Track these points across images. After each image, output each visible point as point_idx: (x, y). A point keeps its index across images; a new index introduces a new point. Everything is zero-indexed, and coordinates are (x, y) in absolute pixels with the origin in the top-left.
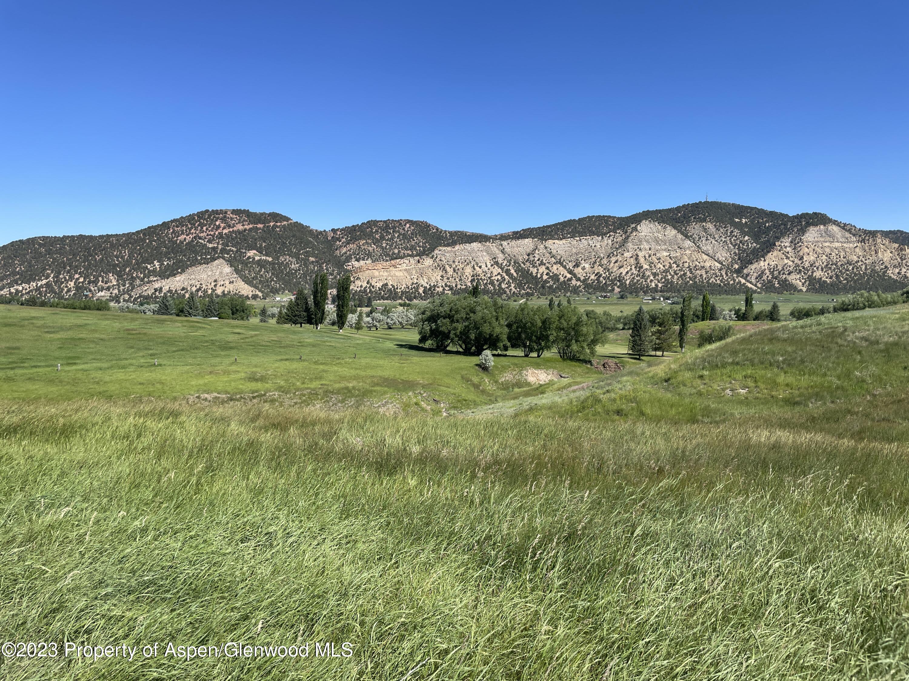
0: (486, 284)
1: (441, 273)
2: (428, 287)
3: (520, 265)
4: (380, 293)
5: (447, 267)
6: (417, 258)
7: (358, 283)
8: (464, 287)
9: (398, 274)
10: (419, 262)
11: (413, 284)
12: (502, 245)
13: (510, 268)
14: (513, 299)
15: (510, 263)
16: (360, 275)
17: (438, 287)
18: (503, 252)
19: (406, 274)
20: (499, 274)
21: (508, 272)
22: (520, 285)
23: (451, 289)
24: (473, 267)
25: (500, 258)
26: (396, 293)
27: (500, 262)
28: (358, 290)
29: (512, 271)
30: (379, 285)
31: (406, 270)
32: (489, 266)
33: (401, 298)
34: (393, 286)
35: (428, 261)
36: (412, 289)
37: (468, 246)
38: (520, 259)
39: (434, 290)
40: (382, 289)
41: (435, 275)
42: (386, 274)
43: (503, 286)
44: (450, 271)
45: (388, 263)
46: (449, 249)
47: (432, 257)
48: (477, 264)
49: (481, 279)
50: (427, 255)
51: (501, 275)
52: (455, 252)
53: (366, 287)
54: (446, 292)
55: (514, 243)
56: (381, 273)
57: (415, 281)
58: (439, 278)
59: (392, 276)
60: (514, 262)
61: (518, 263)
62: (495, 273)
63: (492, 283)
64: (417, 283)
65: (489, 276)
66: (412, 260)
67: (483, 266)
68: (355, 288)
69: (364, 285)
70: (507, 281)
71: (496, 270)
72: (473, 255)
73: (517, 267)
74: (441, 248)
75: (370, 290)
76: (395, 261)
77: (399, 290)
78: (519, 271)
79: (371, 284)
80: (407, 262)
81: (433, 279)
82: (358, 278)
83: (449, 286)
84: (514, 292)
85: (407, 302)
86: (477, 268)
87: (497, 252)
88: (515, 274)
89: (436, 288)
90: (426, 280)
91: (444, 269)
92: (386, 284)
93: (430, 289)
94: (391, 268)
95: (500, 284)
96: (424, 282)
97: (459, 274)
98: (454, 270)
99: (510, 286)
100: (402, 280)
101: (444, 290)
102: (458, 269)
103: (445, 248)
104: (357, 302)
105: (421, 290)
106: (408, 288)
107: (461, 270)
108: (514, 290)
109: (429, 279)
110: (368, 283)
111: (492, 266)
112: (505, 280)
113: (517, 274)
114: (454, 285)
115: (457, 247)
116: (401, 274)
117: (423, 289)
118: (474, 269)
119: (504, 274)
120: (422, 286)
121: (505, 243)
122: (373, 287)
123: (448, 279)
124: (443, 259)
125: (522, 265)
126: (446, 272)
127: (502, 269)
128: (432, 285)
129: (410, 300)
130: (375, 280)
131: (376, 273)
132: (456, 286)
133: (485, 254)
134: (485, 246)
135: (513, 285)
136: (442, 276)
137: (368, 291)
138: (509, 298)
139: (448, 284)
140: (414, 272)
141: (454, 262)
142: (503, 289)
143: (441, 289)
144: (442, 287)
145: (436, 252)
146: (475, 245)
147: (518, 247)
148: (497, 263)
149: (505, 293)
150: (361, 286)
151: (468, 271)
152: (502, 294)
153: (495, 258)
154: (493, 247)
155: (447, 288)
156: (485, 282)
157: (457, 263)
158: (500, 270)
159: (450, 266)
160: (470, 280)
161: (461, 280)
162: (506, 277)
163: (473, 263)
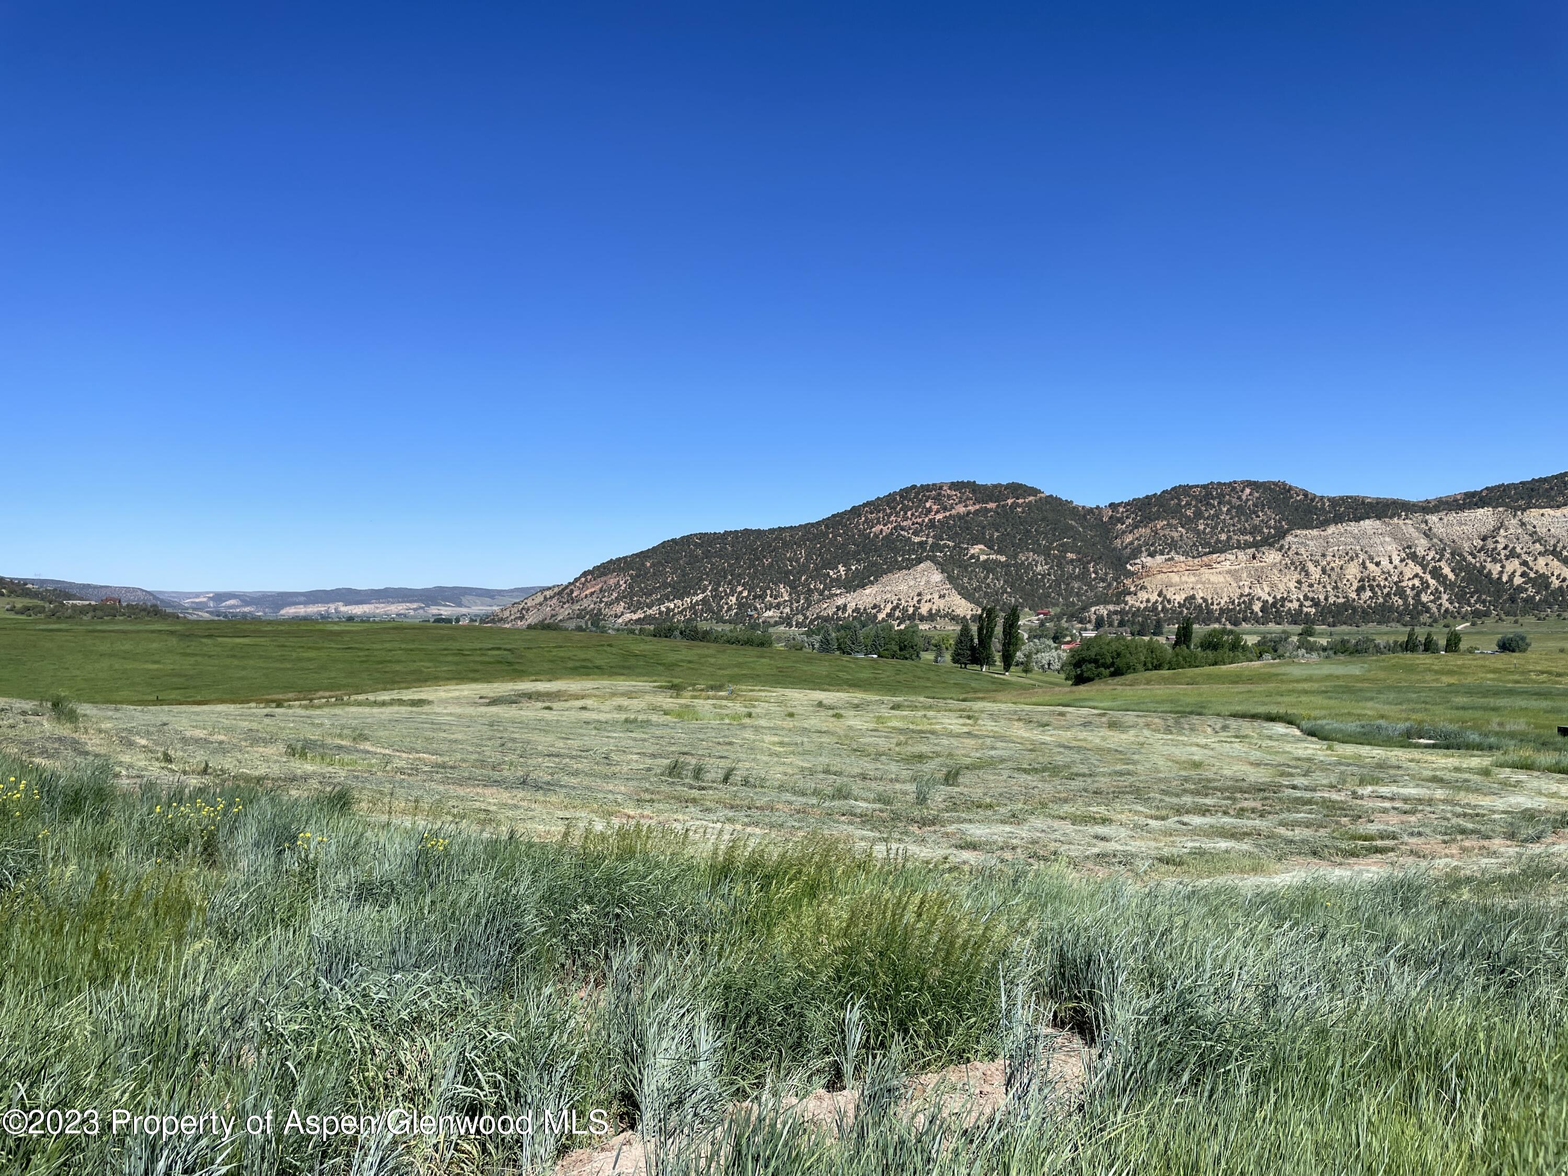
0: (1388, 594)
1: (1296, 576)
2: (1271, 600)
3: (1465, 559)
4: (1181, 612)
5: (1311, 567)
6: (1251, 551)
7: (1143, 595)
8: (1341, 600)
9: (1213, 579)
10: (1254, 557)
11: (1242, 595)
12: (1426, 522)
13: (1443, 564)
14: (1442, 622)
15: (1442, 556)
16: (1147, 582)
17: (1291, 601)
18: (1428, 535)
19: (1229, 579)
20: (1416, 575)
21: (1436, 573)
22: (1461, 597)
23: (1316, 603)
24: (1364, 563)
25: (1421, 546)
26: (1210, 612)
27: (1420, 552)
28: (1142, 606)
29: (1446, 570)
30: (1180, 598)
31: (1229, 572)
32: (1396, 560)
33: (1218, 620)
34: (1205, 600)
35: (1272, 556)
36: (1239, 604)
37: (1353, 527)
38: (1466, 546)
39: (1282, 606)
40: (1184, 605)
41: (1285, 580)
42: (1193, 579)
43: (1424, 598)
44: (1315, 572)
45: (1196, 561)
46: (1315, 532)
47: (1280, 549)
48: (1371, 559)
49: (1378, 586)
50: (1271, 545)
51: (1421, 578)
52: (1326, 537)
53: (1157, 602)
54: (1305, 609)
55: (1452, 517)
56: (1184, 579)
57: (1247, 590)
58: (1292, 585)
59: (1204, 583)
60: (1452, 554)
61: (1460, 555)
62: (1408, 574)
63: (1401, 593)
64: (1249, 594)
65: (1396, 579)
66: (1241, 555)
67: (1385, 562)
68: (1137, 604)
69: (1154, 597)
70: (1432, 588)
71: (1412, 569)
72: (1363, 542)
73: (1458, 562)
74: (1299, 532)
75: (1164, 607)
76: (1210, 557)
77: (1215, 607)
78: (1461, 570)
79: (1165, 597)
80: (1233, 557)
81: (1282, 587)
82: (1143, 588)
83: (1313, 599)
84: (1447, 610)
85: (1229, 627)
86: (1371, 567)
87: (1415, 534)
88: (1451, 576)
89: (1287, 603)
90: (1267, 589)
91: (1303, 569)
92: (1193, 597)
93: (1274, 605)
94: (1202, 570)
95: (1418, 594)
96: (1263, 593)
97: (1334, 577)
98: (1324, 571)
99: (1440, 598)
100: (1222, 589)
101: (1301, 605)
102: (1333, 569)
103: (1304, 532)
104: (1137, 628)
105: (1257, 607)
106: (1233, 603)
107: (1337, 570)
108: (1446, 605)
109: (1273, 586)
110: (1159, 595)
111: (1402, 561)
112: (1428, 587)
113: (1457, 575)
114: (1322, 597)
115: (1331, 529)
116: (1221, 578)
117: (1260, 604)
118: (1365, 568)
119: (1428, 577)
120: (1259, 599)
121: (1433, 518)
122: (1169, 601)
123: (1311, 586)
124: (1302, 550)
125: (1470, 558)
126: (1307, 574)
127: (1424, 568)
128: (1278, 597)
129: (1236, 623)
130: (1172, 589)
131: (1175, 578)
132: (1326, 599)
133: (1387, 539)
134: (1389, 524)
135: (1445, 597)
136: (1299, 582)
137: (1160, 608)
138: (1435, 621)
139: (1310, 595)
140: (1245, 575)
141: (1324, 555)
142: (1424, 605)
143: (1295, 605)
144: (1298, 600)
145: (1289, 538)
146: (1368, 525)
147: (1460, 524)
148: (1413, 557)
149: (1428, 610)
150: (1148, 601)
151: (1353, 571)
152: (1420, 613)
153: (1409, 547)
154: (1408, 526)
155: (1308, 603)
156: (1386, 591)
157: (1329, 558)
158: (1418, 569)
159: (1316, 562)
160: (1355, 587)
161: (1336, 588)
162: (1432, 582)
163: (1362, 556)
